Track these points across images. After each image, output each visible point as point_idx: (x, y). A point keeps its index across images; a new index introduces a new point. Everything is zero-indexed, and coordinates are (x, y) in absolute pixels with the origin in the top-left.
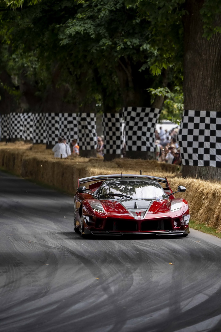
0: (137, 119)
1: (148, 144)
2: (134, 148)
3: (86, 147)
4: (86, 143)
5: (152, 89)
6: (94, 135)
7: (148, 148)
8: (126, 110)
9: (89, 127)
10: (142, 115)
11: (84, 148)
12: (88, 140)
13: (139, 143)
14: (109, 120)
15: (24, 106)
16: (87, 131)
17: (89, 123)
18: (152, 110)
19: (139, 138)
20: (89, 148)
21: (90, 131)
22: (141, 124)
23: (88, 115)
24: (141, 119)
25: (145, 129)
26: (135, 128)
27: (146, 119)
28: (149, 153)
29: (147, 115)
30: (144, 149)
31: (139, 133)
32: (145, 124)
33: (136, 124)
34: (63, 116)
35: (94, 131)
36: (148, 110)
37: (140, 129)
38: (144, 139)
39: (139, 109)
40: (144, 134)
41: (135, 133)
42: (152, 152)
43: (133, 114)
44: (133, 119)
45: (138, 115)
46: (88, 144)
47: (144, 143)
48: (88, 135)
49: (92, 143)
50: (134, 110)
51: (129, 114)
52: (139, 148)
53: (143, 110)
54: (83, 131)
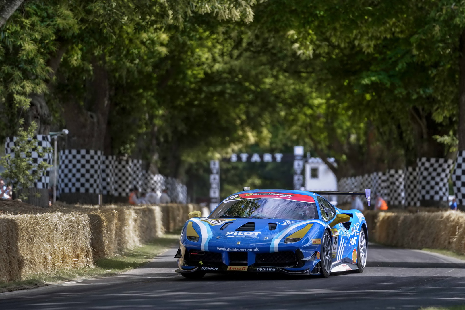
0: (431, 170)
1: (441, 193)
2: (428, 197)
3: (394, 202)
4: (393, 199)
5: (438, 137)
6: (402, 191)
7: (441, 198)
8: (420, 160)
9: (397, 183)
10: (436, 165)
11: (392, 203)
12: (396, 195)
13: (432, 193)
14: (411, 174)
15: (352, 171)
16: (395, 187)
17: (397, 180)
18: (446, 161)
19: (432, 188)
20: (397, 203)
21: (398, 187)
22: (434, 174)
23: (396, 172)
24: (435, 170)
25: (438, 179)
26: (429, 178)
27: (439, 170)
28: (442, 203)
29: (440, 166)
30: (437, 198)
31: (433, 183)
32: (439, 174)
33: (430, 174)
34: (377, 174)
35: (402, 187)
36: (441, 161)
37: (433, 178)
38: (437, 188)
39: (433, 160)
40: (437, 184)
41: (428, 183)
42: (445, 202)
43: (427, 165)
44: (426, 169)
45: (432, 165)
46: (396, 199)
47: (437, 193)
48: (395, 191)
49: (400, 199)
50: (428, 160)
51: (423, 164)
52: (432, 197)
53: (437, 161)
54: (391, 187)
